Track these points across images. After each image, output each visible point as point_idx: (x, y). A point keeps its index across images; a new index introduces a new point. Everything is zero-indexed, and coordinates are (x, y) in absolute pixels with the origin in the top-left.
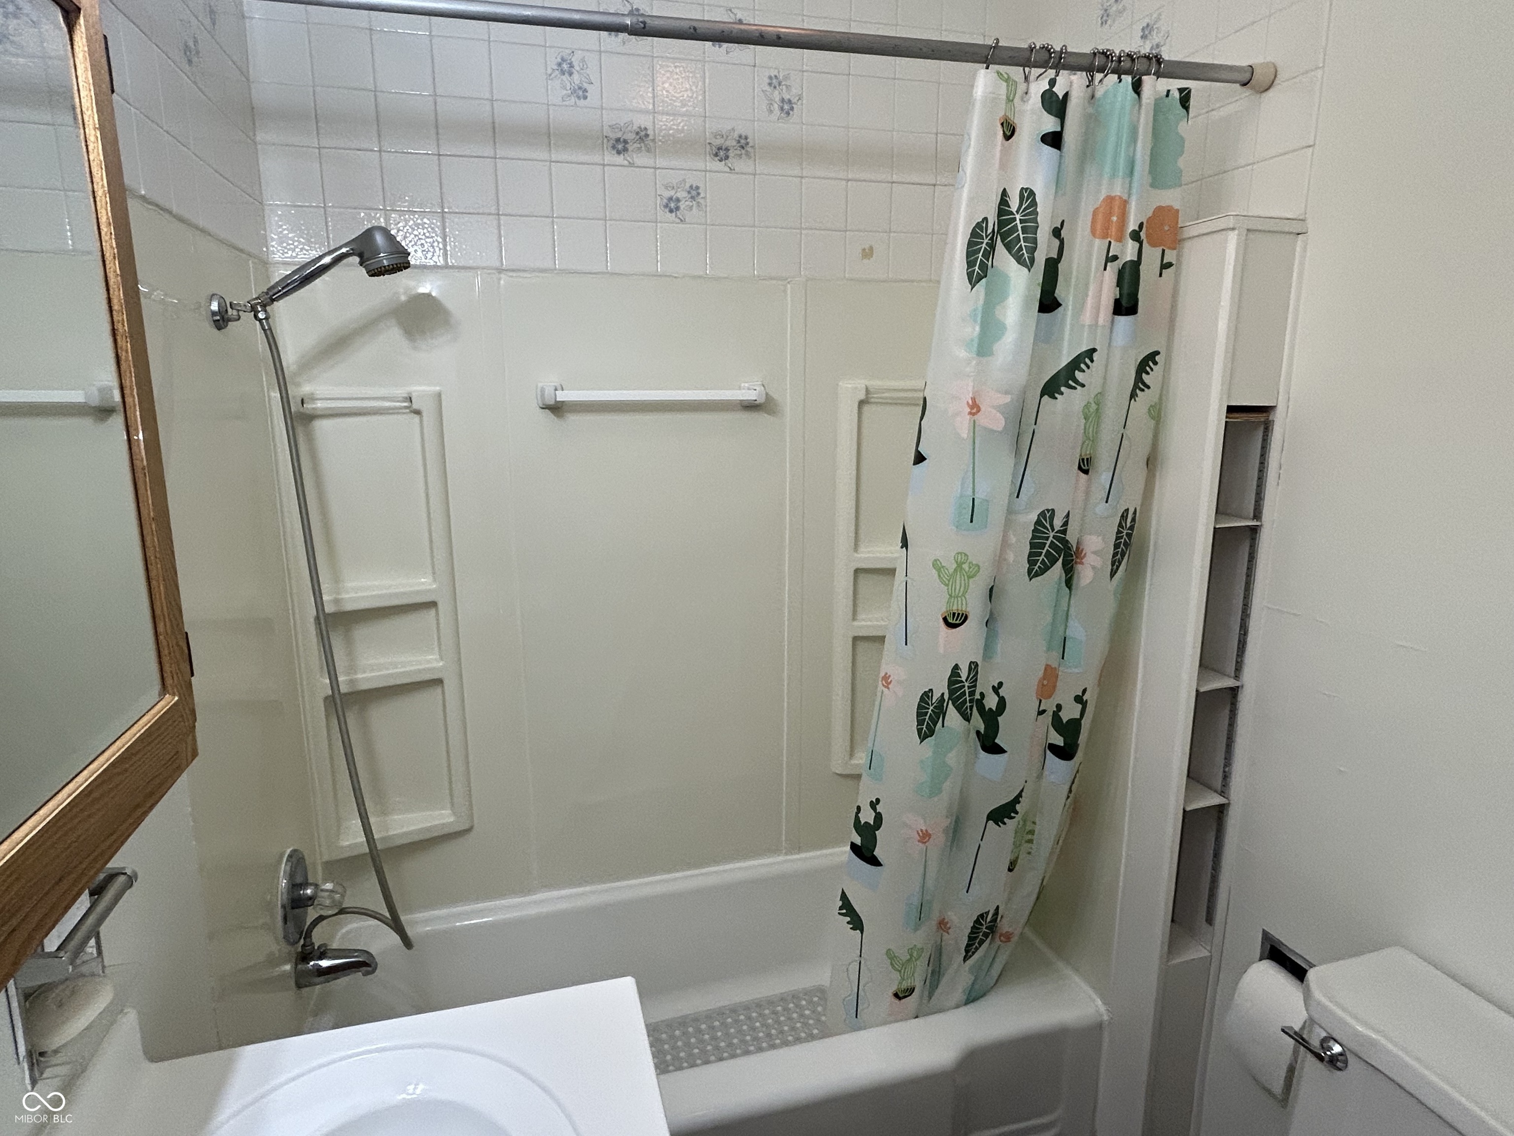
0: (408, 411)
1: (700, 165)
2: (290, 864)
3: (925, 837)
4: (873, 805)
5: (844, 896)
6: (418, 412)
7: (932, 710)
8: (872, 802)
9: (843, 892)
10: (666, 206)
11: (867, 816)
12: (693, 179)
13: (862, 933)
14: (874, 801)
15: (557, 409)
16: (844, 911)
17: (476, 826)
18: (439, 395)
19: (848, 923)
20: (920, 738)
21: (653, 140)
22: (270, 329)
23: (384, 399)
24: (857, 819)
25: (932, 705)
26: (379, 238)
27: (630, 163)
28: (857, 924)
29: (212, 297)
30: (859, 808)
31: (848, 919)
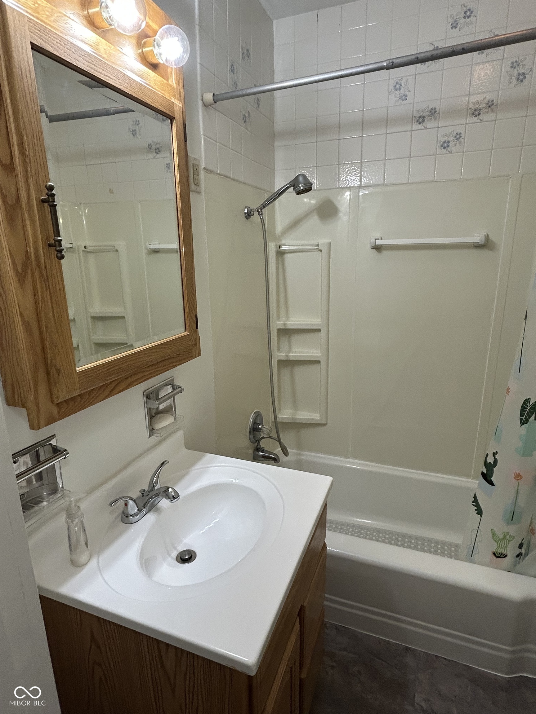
0: (318, 250)
1: (463, 121)
2: (254, 415)
3: (518, 477)
4: (494, 454)
5: (475, 497)
6: (321, 251)
7: (529, 410)
8: (494, 453)
9: (475, 495)
10: (442, 146)
11: (490, 460)
12: (458, 130)
13: (481, 517)
14: (495, 452)
15: (378, 248)
16: (475, 504)
17: (328, 424)
18: (330, 243)
19: (476, 510)
20: (521, 423)
21: (439, 113)
22: (263, 218)
23: (308, 245)
24: (486, 461)
25: (529, 406)
26: (301, 179)
27: (425, 127)
28: (479, 512)
29: (246, 208)
30: (487, 455)
31: (476, 508)
